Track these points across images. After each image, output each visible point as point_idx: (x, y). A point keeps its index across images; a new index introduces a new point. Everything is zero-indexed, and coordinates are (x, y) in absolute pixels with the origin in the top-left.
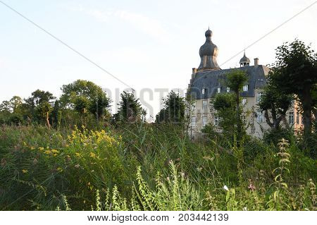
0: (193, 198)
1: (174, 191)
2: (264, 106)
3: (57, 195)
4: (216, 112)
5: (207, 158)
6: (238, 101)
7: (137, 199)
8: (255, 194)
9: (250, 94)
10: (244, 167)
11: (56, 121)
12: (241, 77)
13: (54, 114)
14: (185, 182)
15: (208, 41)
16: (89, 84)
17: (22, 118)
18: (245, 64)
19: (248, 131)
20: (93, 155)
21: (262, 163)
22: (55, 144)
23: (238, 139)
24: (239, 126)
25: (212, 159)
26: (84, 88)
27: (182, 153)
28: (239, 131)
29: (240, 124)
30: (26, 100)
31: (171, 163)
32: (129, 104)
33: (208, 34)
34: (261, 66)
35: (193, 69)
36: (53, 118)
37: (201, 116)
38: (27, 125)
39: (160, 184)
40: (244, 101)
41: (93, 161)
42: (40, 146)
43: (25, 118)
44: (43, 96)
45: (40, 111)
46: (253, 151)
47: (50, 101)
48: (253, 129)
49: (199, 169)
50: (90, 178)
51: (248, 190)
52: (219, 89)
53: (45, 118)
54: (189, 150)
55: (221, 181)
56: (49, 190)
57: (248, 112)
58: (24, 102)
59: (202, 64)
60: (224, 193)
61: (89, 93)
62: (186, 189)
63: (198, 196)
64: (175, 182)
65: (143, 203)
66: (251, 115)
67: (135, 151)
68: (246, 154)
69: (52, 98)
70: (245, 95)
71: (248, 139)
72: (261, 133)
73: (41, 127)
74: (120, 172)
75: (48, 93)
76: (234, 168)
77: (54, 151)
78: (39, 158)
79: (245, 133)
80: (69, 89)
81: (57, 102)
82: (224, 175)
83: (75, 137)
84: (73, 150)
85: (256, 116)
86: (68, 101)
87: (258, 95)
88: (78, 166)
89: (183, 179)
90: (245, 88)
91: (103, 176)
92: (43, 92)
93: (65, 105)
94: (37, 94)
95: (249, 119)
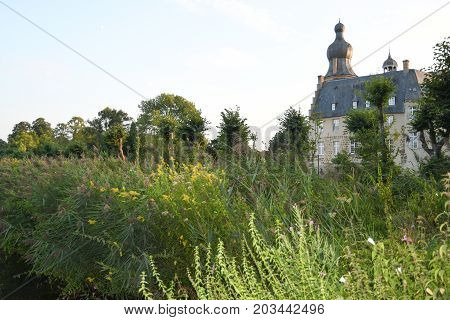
0: (326, 255)
1: (301, 246)
2: (419, 126)
3: (138, 254)
4: (352, 135)
5: (342, 199)
6: (381, 119)
7: (249, 258)
8: (412, 249)
9: (398, 110)
10: (393, 210)
11: (133, 151)
12: (385, 86)
13: (130, 141)
14: (314, 233)
15: (339, 38)
16: (178, 99)
17: (85, 148)
18: (390, 68)
19: (397, 161)
20: (186, 198)
21: (419, 205)
22: (133, 183)
23: (383, 172)
24: (384, 154)
25: (349, 201)
26: (170, 106)
27: (309, 192)
28: (385, 161)
29: (386, 151)
30: (90, 123)
31: (295, 207)
32: (233, 127)
33: (339, 29)
34: (413, 71)
35: (319, 77)
36: (128, 147)
37: (331, 140)
38: (92, 157)
39: (281, 236)
40: (390, 119)
41: (187, 205)
42: (113, 185)
43: (90, 146)
44: (113, 116)
45: (110, 137)
46: (405, 189)
47: (125, 123)
48: (404, 159)
49: (332, 215)
50: (183, 229)
51: (402, 243)
52: (355, 104)
53: (117, 147)
54: (316, 188)
55: (363, 231)
56: (126, 247)
57: (396, 135)
58: (88, 125)
59: (330, 70)
60: (369, 247)
61: (177, 112)
62: (316, 243)
63: (333, 253)
64: (301, 233)
65: (259, 264)
66: (400, 138)
67: (243, 191)
68: (395, 193)
69: (127, 119)
70: (391, 111)
71: (397, 172)
72: (415, 163)
73: (113, 160)
74: (224, 220)
75: (120, 112)
76: (379, 212)
77: (132, 192)
78: (112, 203)
79: (393, 163)
80: (149, 107)
81: (133, 125)
82: (367, 222)
83: (161, 173)
84: (158, 192)
85: (408, 140)
86: (149, 123)
87: (410, 111)
88: (166, 213)
89: (311, 230)
90: (391, 102)
91: (201, 227)
92: (114, 111)
93: (145, 129)
94: (106, 113)
95: (397, 144)
